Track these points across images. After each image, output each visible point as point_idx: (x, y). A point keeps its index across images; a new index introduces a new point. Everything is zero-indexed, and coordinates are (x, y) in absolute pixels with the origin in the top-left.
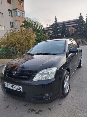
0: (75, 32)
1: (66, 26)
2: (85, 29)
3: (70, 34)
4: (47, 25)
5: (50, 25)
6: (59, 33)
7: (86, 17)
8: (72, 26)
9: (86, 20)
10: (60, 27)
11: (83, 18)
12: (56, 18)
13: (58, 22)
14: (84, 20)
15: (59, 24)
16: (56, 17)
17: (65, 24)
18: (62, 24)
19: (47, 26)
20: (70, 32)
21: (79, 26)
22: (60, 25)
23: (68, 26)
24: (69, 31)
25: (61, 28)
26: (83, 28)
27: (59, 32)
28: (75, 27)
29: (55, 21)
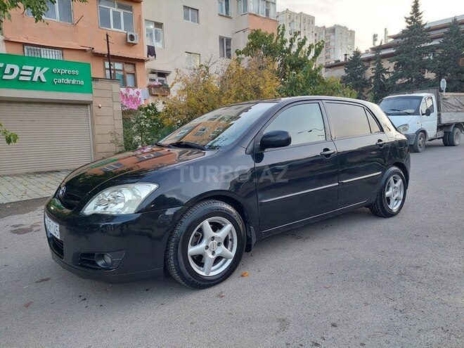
4: (375, 36)
5: (390, 37)
6: (425, 68)
10: (436, 42)
12: (416, 7)
15: (430, 30)
19: (375, 40)
29: (412, 18)
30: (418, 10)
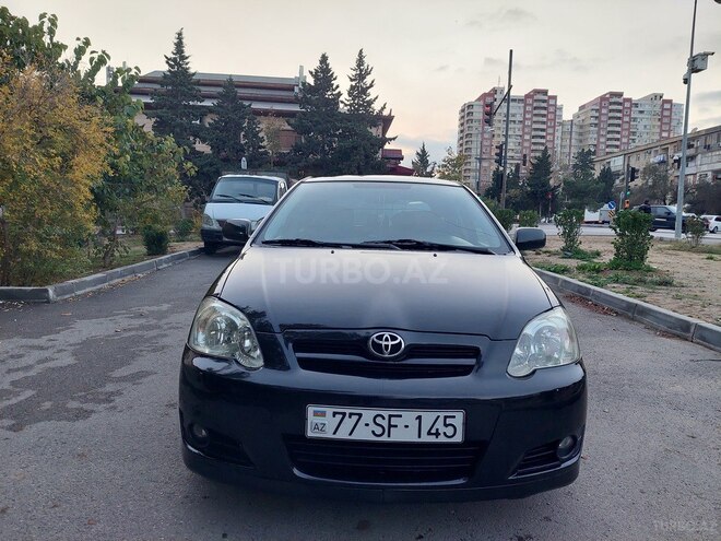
0: (297, 148)
1: (244, 107)
2: (348, 143)
3: (266, 153)
6: (196, 136)
7: (352, 80)
8: (279, 114)
9: (350, 94)
10: (208, 103)
11: (335, 83)
12: (179, 45)
13: (192, 71)
14: (340, 94)
15: (198, 83)
16: (180, 34)
17: (241, 92)
18: (220, 90)
20: (265, 143)
21: (318, 123)
22: (204, 89)
23: (256, 106)
24: (261, 135)
25: (209, 110)
26: (335, 135)
27: (198, 133)
28: (292, 121)
29: (174, 60)
30: (183, 52)
